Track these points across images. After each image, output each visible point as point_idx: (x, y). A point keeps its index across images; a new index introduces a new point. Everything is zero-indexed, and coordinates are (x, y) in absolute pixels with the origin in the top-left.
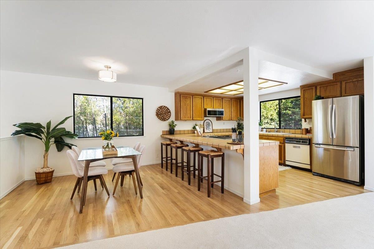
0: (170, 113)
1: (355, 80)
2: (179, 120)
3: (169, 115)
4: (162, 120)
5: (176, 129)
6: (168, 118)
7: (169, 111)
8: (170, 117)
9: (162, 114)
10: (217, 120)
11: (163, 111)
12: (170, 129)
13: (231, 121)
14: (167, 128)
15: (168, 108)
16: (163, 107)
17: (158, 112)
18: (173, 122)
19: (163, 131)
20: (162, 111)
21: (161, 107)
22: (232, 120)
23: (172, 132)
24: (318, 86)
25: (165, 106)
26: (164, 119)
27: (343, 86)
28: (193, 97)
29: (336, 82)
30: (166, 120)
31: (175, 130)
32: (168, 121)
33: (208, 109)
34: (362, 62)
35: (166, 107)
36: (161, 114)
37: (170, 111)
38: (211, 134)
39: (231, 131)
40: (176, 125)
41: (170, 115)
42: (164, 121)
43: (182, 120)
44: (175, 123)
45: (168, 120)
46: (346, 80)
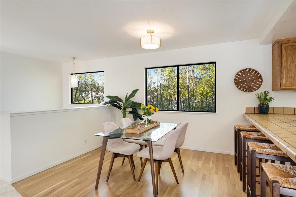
0: (261, 79)
2: (278, 90)
3: (259, 81)
4: (246, 91)
5: (272, 105)
6: (256, 87)
8: (260, 85)
9: (245, 81)
11: (247, 77)
12: (260, 105)
14: (255, 104)
15: (256, 72)
16: (247, 70)
17: (239, 79)
18: (266, 94)
19: (247, 108)
20: (245, 76)
21: (244, 71)
23: (263, 109)
25: (250, 69)
26: (249, 90)
30: (253, 91)
31: (270, 106)
32: (256, 92)
35: (253, 70)
36: (243, 82)
37: (260, 76)
40: (272, 98)
41: (261, 82)
42: (249, 92)
43: (284, 89)
44: (271, 94)
45: (255, 90)
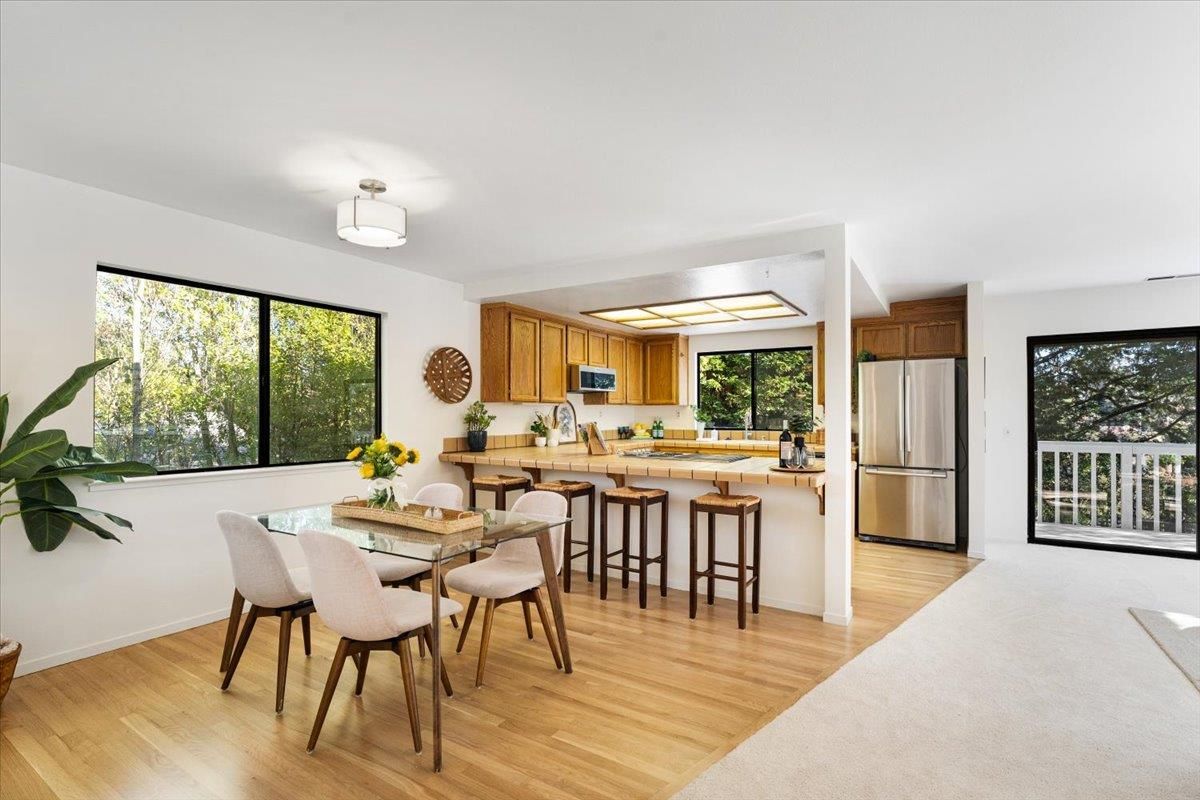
0: (469, 377)
1: (933, 324)
2: (504, 401)
3: (464, 383)
4: (443, 400)
5: (492, 431)
6: (461, 394)
7: (466, 367)
8: (467, 391)
9: (442, 376)
10: (587, 402)
11: (445, 368)
12: (469, 433)
13: (626, 407)
14: (458, 431)
15: (464, 358)
16: (448, 352)
17: (433, 369)
19: (445, 440)
20: (442, 364)
21: (441, 353)
22: (626, 403)
23: (475, 441)
24: (860, 326)
25: (455, 350)
26: (445, 396)
27: (912, 334)
28: (544, 323)
29: (897, 324)
30: (453, 402)
31: (488, 434)
32: (460, 405)
33: (583, 368)
34: (964, 288)
35: (460, 353)
36: (437, 376)
37: (469, 369)
38: (573, 446)
39: (616, 436)
40: (493, 418)
41: (469, 384)
42: (446, 401)
43: (515, 401)
44: (489, 410)
45: (459, 400)
46: (916, 322)
